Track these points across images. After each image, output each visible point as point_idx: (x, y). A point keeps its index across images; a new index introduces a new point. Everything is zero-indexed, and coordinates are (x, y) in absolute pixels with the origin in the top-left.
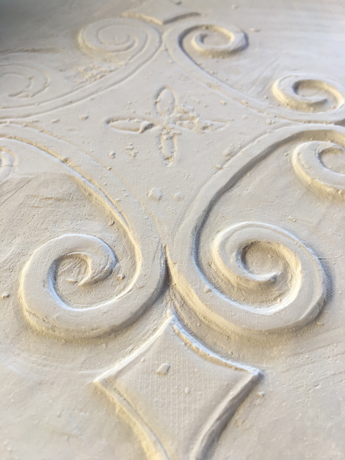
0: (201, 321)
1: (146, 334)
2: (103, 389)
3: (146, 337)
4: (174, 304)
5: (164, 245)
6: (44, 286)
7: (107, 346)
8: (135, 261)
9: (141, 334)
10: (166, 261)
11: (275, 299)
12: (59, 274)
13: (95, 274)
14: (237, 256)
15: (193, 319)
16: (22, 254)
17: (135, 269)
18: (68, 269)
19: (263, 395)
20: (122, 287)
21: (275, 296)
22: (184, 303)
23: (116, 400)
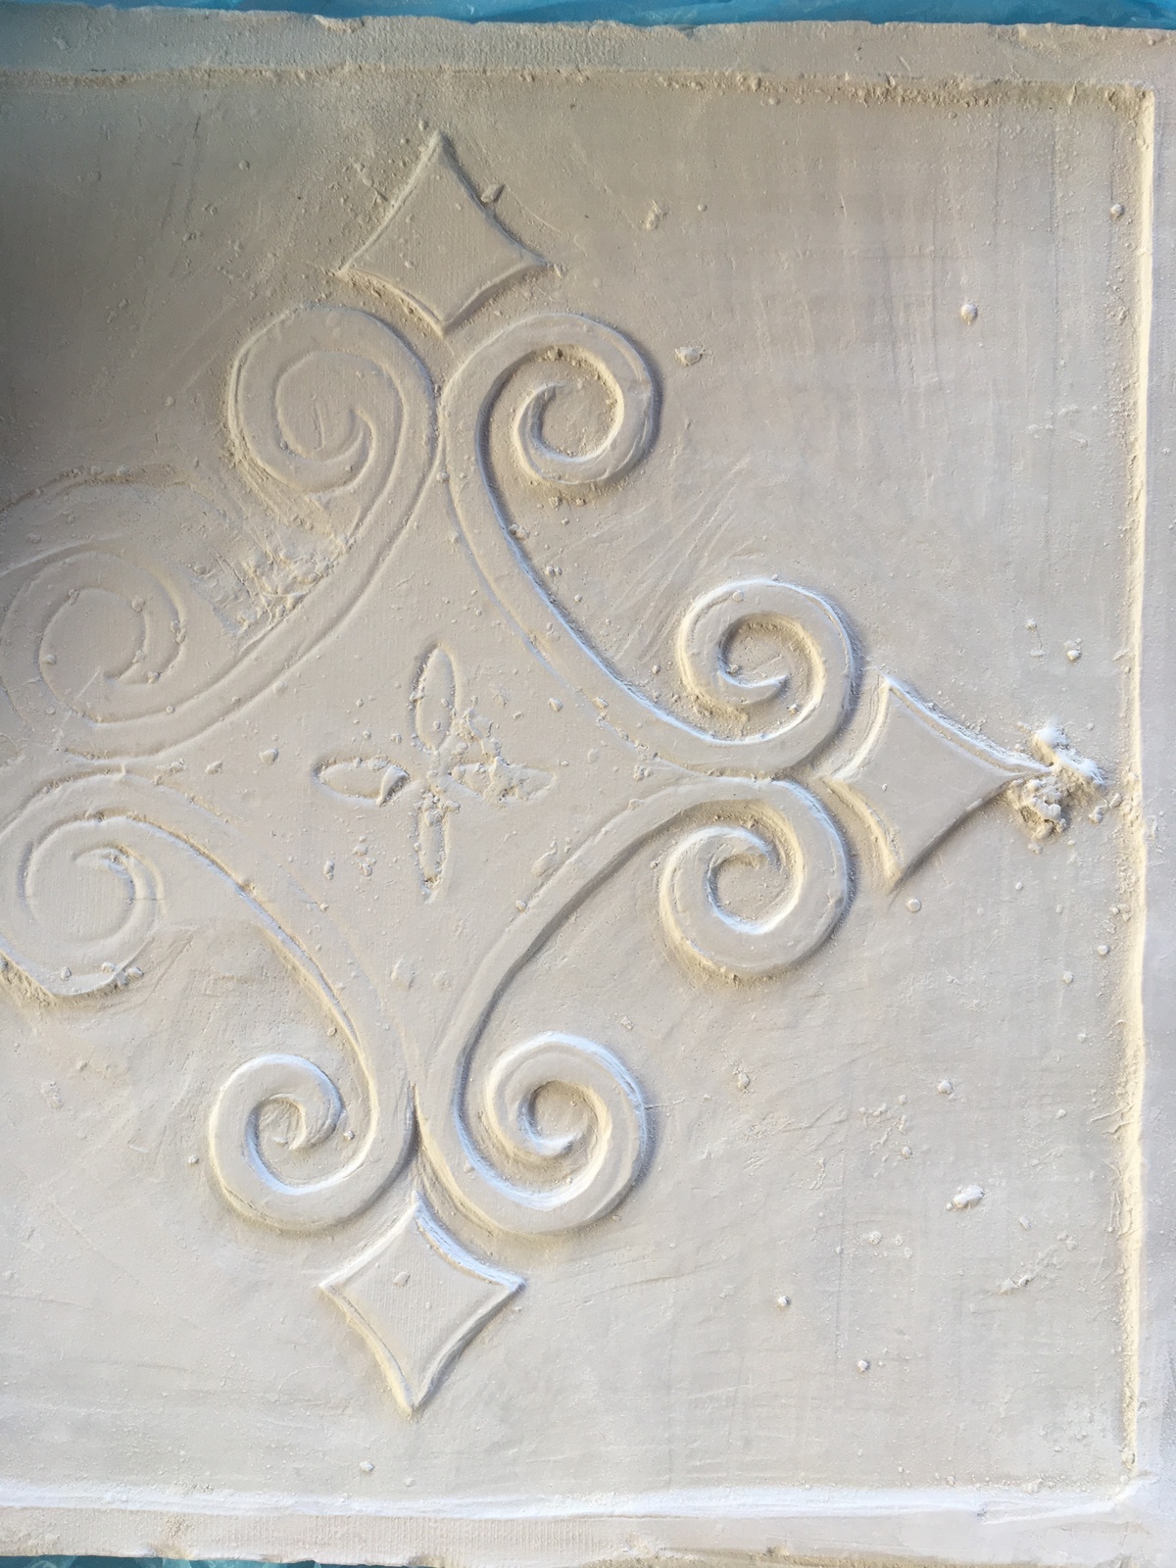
0: (456, 1208)
1: (382, 1225)
2: (331, 1295)
3: (383, 1229)
4: (422, 1182)
5: (412, 1085)
6: (243, 1154)
7: (333, 1239)
8: (369, 1107)
9: (376, 1226)
10: (414, 1113)
11: (564, 1177)
12: (261, 1128)
13: (312, 1135)
14: (520, 1107)
15: (447, 1205)
16: (202, 1091)
17: (369, 1122)
18: (273, 1121)
19: (520, 1310)
20: (350, 1154)
21: (564, 1173)
22: (436, 1180)
23: (345, 1310)
